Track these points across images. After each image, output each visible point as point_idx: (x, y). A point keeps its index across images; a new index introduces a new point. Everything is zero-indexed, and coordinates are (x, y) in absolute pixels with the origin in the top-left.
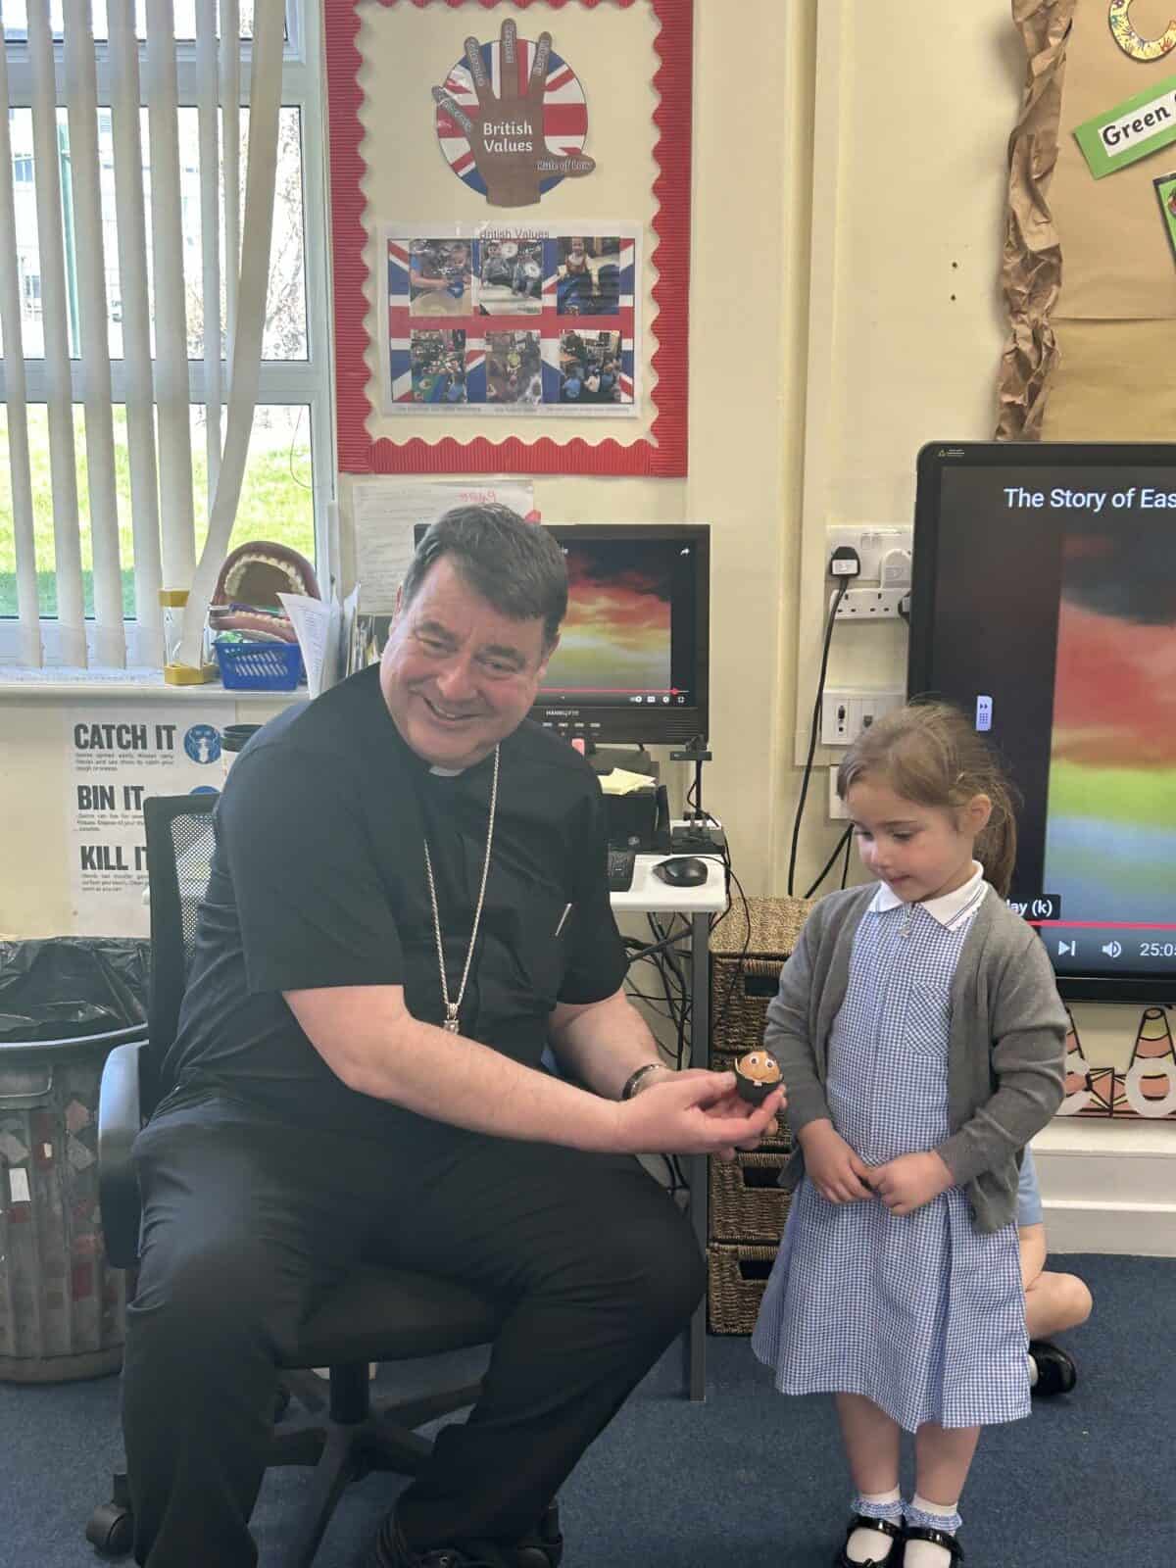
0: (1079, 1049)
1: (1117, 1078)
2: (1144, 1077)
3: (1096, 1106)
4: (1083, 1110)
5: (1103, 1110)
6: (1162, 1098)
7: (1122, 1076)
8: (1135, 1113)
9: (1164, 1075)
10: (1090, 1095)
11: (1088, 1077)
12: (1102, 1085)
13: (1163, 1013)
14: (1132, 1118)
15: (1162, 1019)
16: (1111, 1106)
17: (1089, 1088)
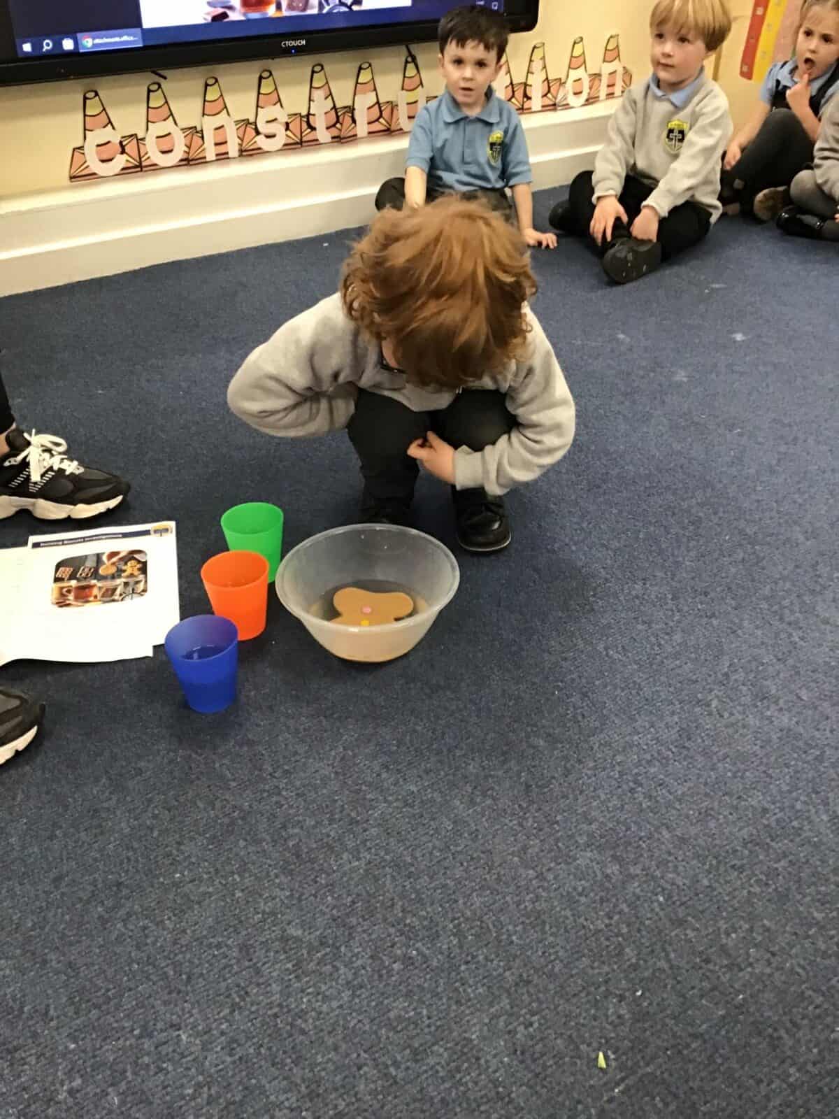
0: (110, 122)
1: (140, 141)
2: (158, 137)
3: (131, 165)
4: (124, 169)
5: (136, 167)
6: (171, 151)
7: (143, 139)
8: (156, 165)
9: (169, 134)
10: (125, 157)
11: (121, 143)
12: (131, 147)
13: (160, 86)
14: (155, 168)
15: (160, 91)
16: (140, 162)
17: (123, 152)
